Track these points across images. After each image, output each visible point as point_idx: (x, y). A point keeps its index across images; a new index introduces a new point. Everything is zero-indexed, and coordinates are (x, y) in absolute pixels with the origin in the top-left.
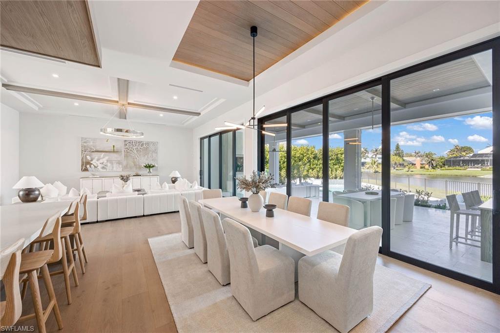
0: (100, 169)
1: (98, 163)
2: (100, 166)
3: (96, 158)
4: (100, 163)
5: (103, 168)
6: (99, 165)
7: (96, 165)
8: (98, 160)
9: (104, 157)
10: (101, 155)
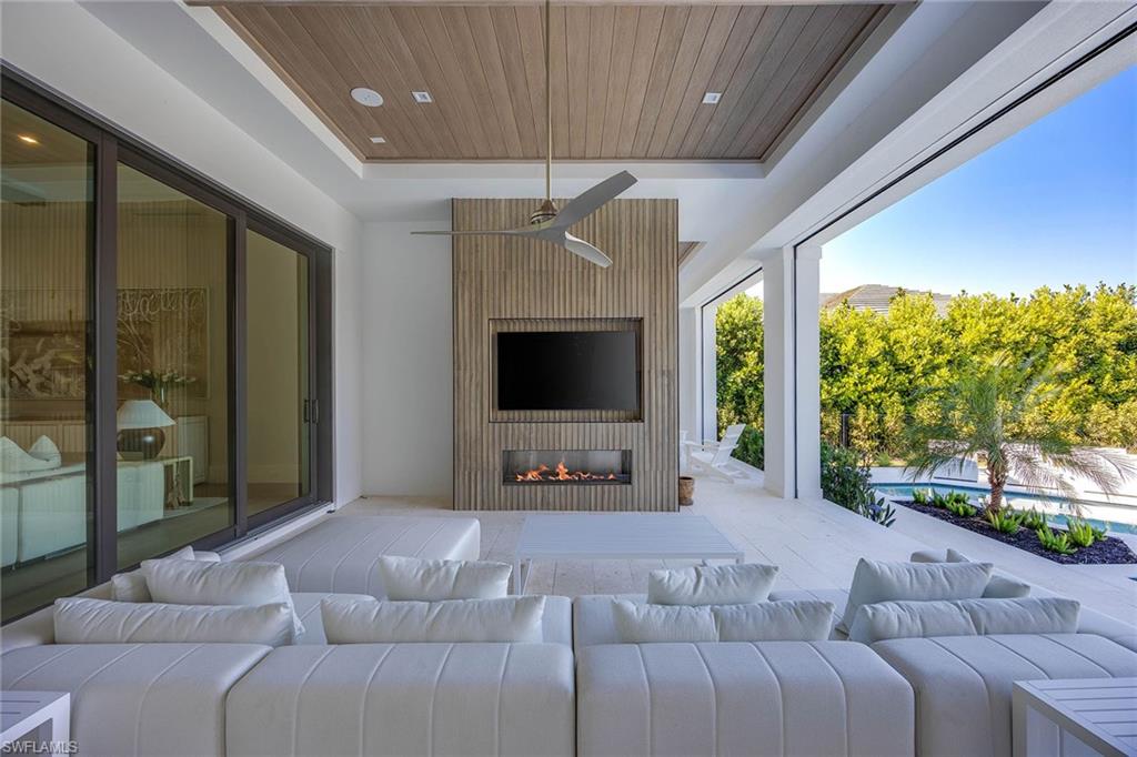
0: (34, 390)
1: (29, 370)
2: (34, 381)
3: (24, 353)
4: (35, 372)
5: (42, 387)
6: (32, 377)
7: (24, 378)
8: (28, 361)
9: (43, 352)
10: (37, 342)
